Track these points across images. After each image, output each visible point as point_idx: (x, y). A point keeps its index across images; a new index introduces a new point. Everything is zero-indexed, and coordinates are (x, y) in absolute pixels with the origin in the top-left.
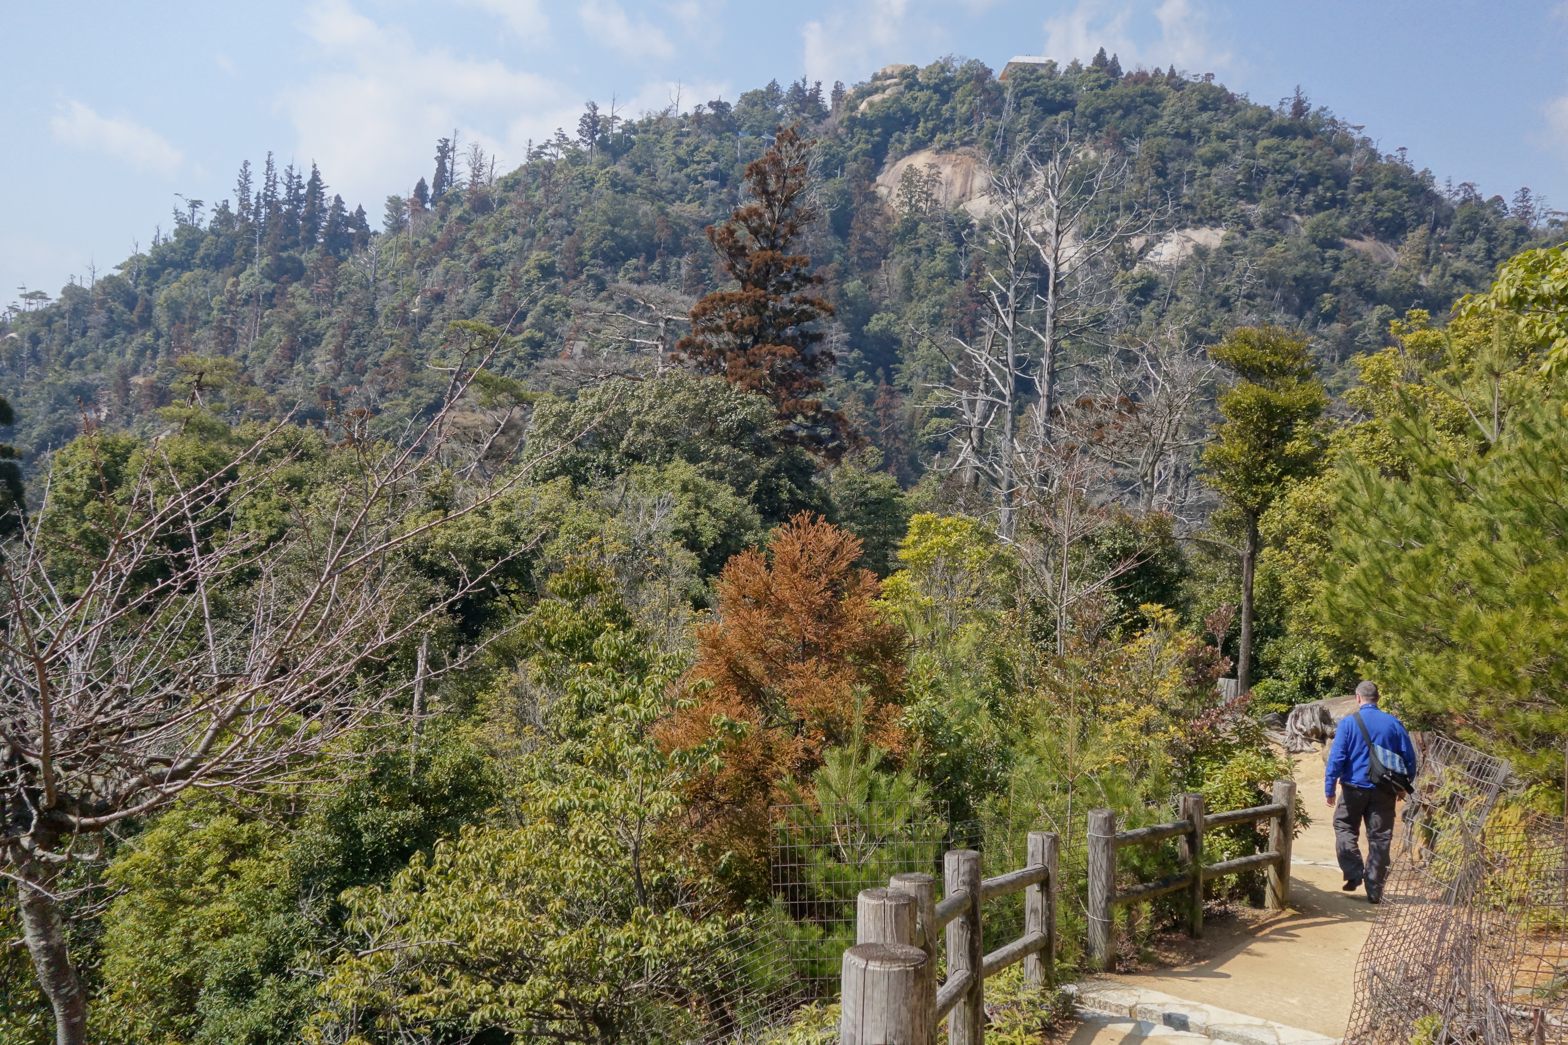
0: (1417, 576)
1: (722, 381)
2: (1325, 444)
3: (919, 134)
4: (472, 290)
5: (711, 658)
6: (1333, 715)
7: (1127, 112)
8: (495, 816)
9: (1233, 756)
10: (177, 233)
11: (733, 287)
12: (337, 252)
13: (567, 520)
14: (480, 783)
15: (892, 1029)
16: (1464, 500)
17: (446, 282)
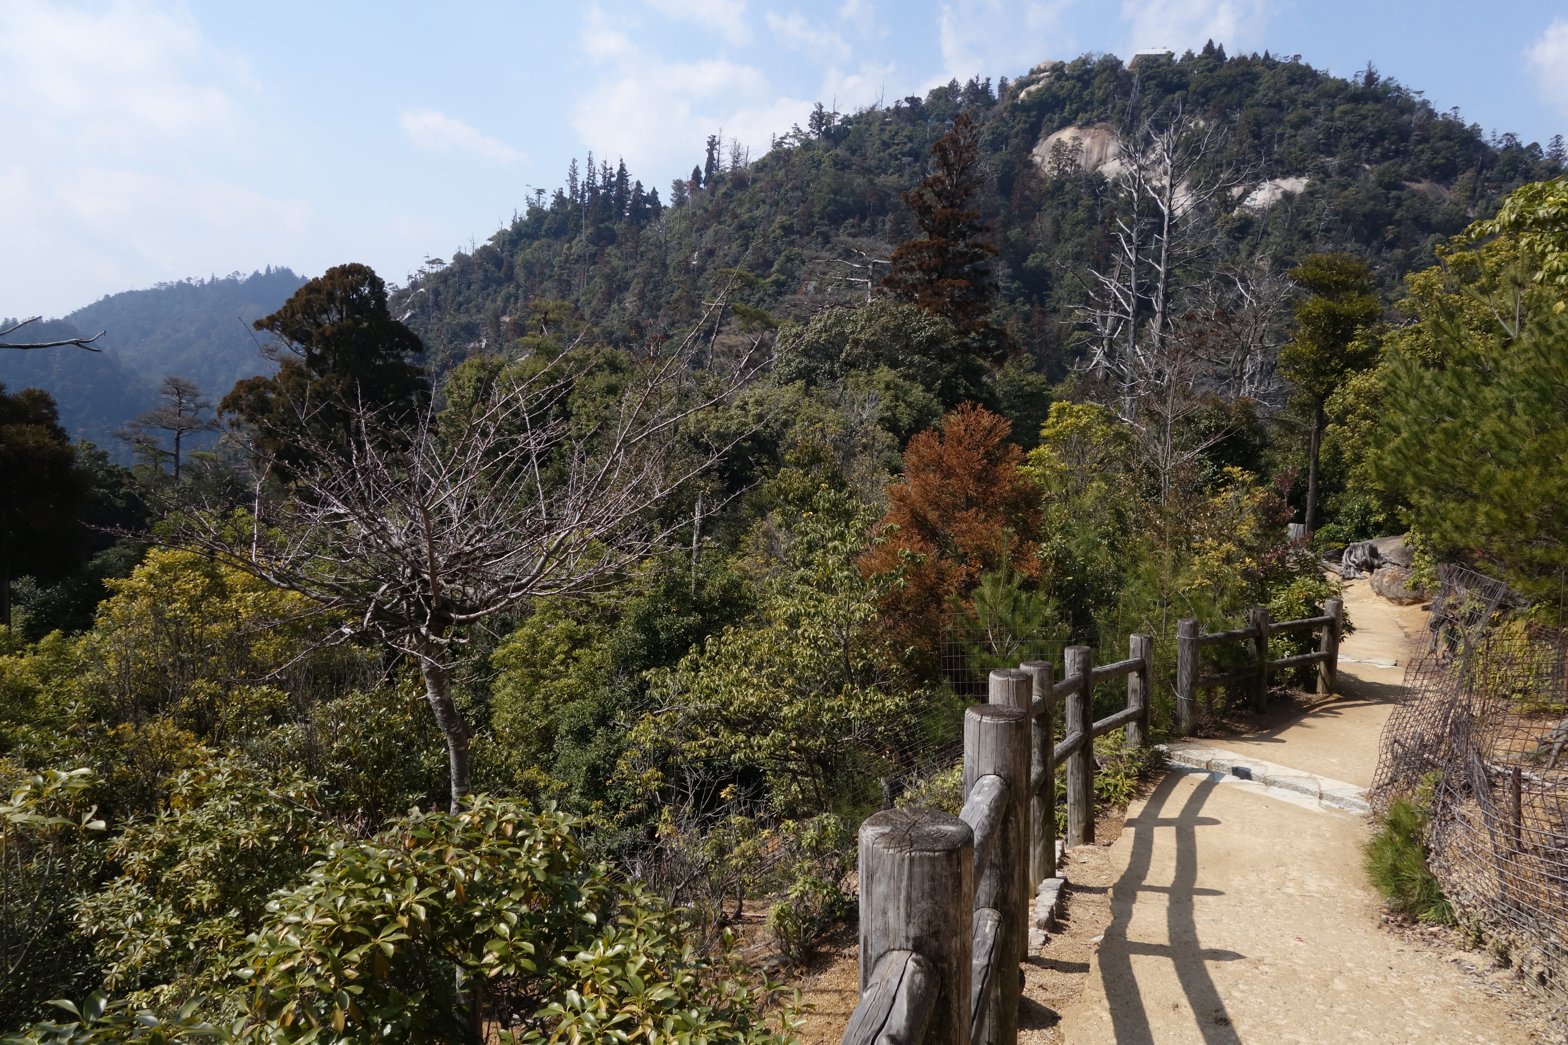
0: (1447, 443)
1: (915, 308)
2: (1380, 343)
3: (1065, 114)
4: (734, 246)
5: (899, 509)
6: (1380, 551)
7: (1230, 88)
8: (752, 621)
9: (1295, 581)
10: (529, 213)
11: (923, 238)
12: (638, 223)
13: (802, 411)
14: (740, 598)
15: (1000, 762)
16: (1489, 384)
17: (716, 241)
